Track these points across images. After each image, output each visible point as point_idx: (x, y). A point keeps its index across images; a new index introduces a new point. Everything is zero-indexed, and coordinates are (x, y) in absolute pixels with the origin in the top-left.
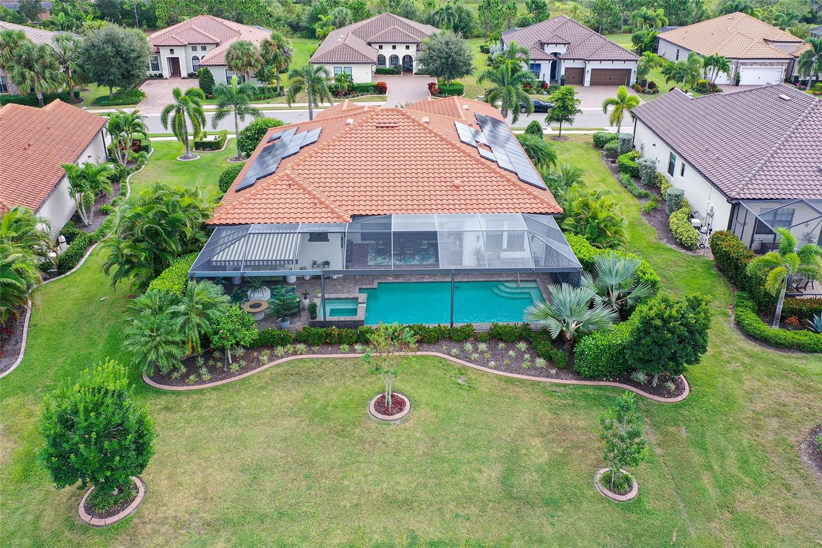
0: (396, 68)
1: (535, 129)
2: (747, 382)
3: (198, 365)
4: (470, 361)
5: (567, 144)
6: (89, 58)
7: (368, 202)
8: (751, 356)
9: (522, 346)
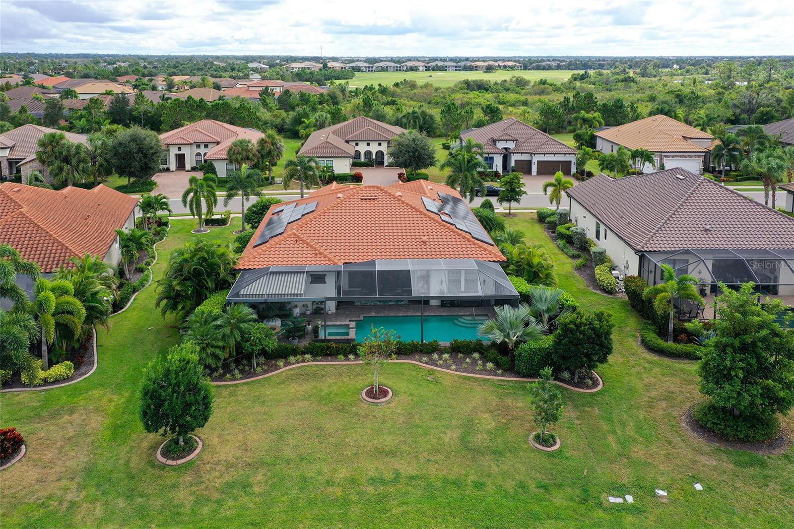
0: (370, 161)
1: (488, 205)
2: (646, 379)
3: (231, 369)
4: (436, 365)
5: (516, 220)
6: (115, 155)
7: (356, 254)
8: (650, 363)
9: (476, 355)
